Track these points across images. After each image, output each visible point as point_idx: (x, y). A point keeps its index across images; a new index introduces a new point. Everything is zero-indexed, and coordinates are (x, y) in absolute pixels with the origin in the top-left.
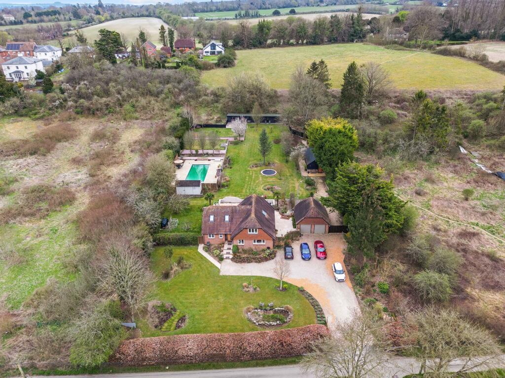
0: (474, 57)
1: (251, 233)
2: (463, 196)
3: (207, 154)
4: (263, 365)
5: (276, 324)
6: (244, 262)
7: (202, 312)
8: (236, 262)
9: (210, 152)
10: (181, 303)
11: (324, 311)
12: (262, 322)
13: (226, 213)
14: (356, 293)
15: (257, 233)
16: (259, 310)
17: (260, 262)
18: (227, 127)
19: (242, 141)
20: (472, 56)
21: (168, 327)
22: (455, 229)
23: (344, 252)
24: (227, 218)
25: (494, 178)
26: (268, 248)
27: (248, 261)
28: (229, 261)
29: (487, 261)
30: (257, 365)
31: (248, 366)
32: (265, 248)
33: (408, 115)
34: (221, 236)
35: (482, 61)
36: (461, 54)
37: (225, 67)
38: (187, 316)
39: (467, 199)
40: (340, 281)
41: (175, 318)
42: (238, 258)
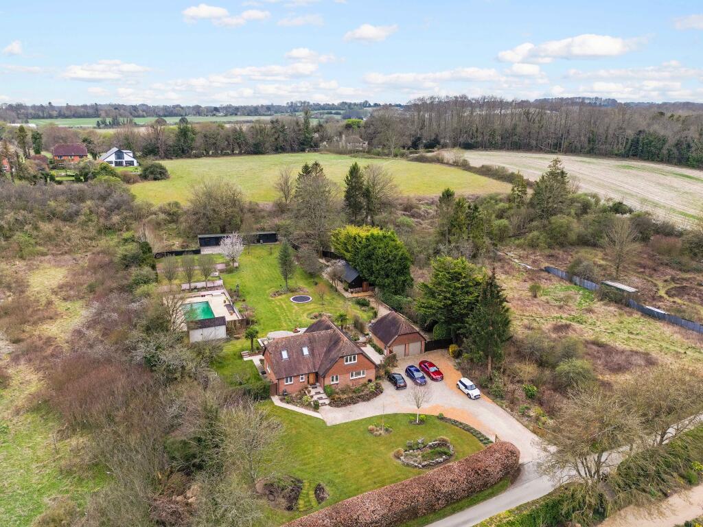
0: (454, 162)
1: (349, 363)
2: (530, 294)
3: (195, 288)
4: (461, 509)
5: (442, 459)
6: (349, 404)
7: (340, 474)
8: (337, 406)
9: (199, 285)
10: (302, 471)
11: (483, 433)
12: (426, 463)
13: (304, 345)
14: (502, 407)
15: (356, 361)
16: (411, 451)
17: (369, 400)
18: (202, 253)
19: (236, 268)
20: (451, 162)
21: (307, 504)
22: (547, 326)
23: (457, 368)
24: (306, 351)
25: (544, 274)
26: (370, 381)
27: (353, 401)
28: (328, 407)
29: (595, 348)
30: (454, 512)
31: (445, 516)
32: (365, 381)
33: (422, 222)
34: (302, 378)
35: (465, 166)
36: (439, 161)
37: (155, 179)
38: (323, 485)
39: (535, 296)
40: (477, 398)
41: (308, 491)
42: (337, 401)
